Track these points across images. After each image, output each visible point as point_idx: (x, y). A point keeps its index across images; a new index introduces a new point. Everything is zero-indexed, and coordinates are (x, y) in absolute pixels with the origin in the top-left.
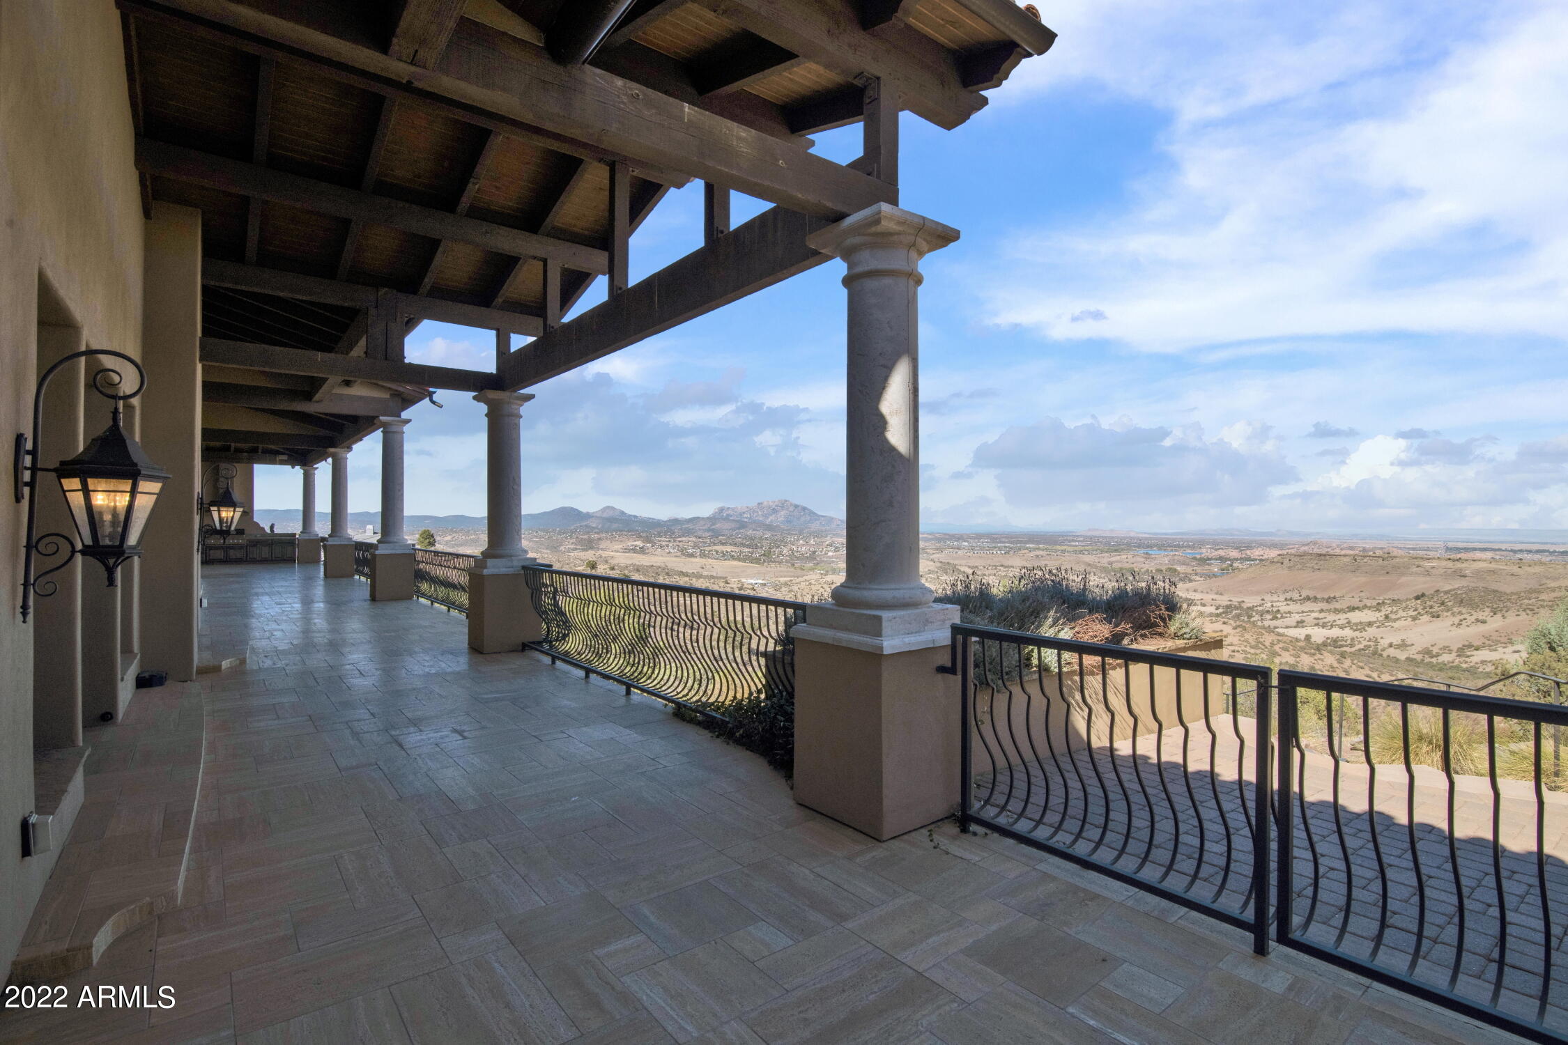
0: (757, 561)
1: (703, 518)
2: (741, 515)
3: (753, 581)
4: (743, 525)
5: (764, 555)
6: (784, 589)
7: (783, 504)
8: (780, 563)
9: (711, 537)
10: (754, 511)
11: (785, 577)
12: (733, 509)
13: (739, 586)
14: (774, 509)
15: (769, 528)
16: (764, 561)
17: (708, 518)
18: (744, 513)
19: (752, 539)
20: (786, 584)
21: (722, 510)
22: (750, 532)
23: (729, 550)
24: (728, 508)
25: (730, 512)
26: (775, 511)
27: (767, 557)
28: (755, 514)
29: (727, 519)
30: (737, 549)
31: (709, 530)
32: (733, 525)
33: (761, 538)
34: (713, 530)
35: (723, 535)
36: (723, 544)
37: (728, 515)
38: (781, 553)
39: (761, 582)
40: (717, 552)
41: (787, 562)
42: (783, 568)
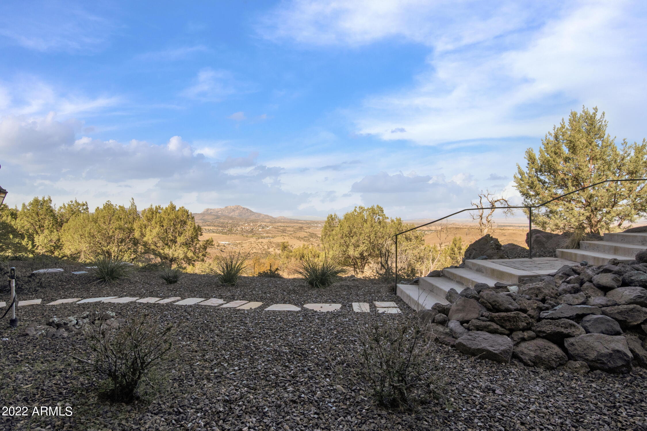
0: (225, 233)
2: (217, 212)
3: (224, 243)
4: (218, 217)
5: (229, 231)
6: (239, 246)
7: (237, 208)
8: (236, 234)
9: (203, 223)
10: (224, 211)
11: (239, 240)
12: (213, 210)
13: (217, 244)
14: (233, 210)
15: (231, 218)
16: (229, 233)
17: (201, 214)
18: (219, 211)
19: (223, 223)
20: (239, 244)
21: (208, 210)
22: (222, 220)
23: (211, 229)
24: (211, 209)
25: (212, 211)
26: (234, 210)
27: (230, 232)
28: (224, 212)
29: (210, 214)
30: (216, 228)
31: (201, 219)
32: (213, 217)
33: (227, 223)
34: (203, 220)
35: (208, 222)
36: (208, 226)
37: (210, 212)
38: (237, 230)
39: (228, 243)
40: (206, 229)
41: (240, 233)
42: (238, 236)
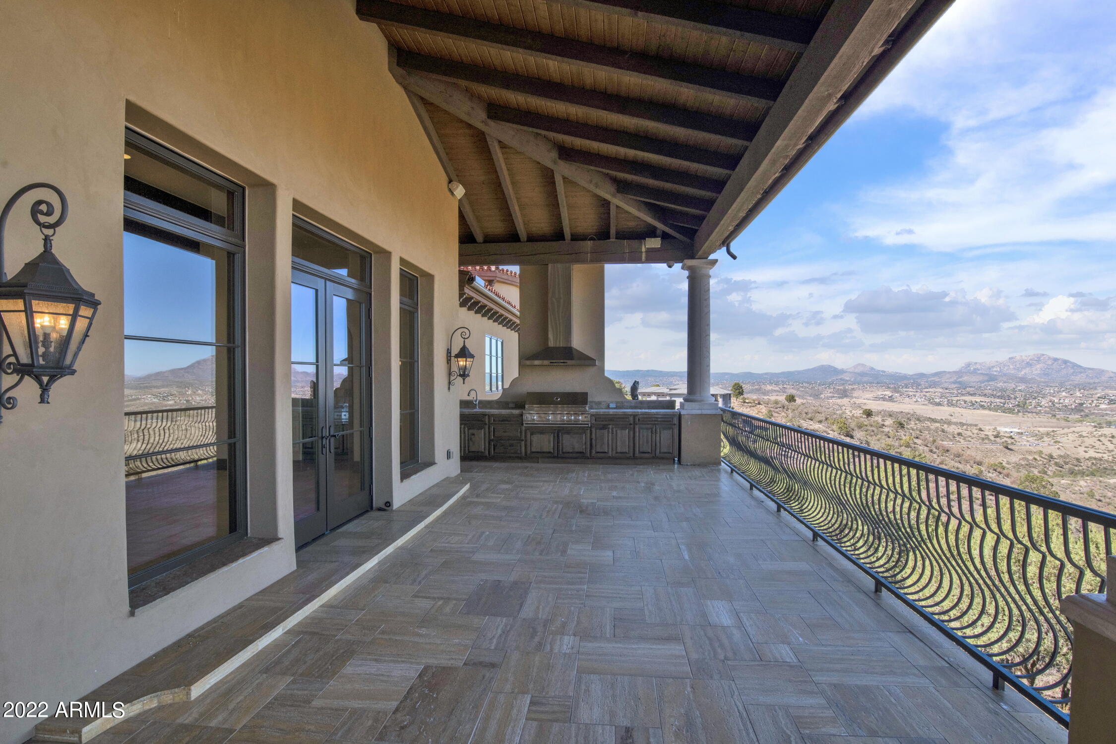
1: (949, 373)
